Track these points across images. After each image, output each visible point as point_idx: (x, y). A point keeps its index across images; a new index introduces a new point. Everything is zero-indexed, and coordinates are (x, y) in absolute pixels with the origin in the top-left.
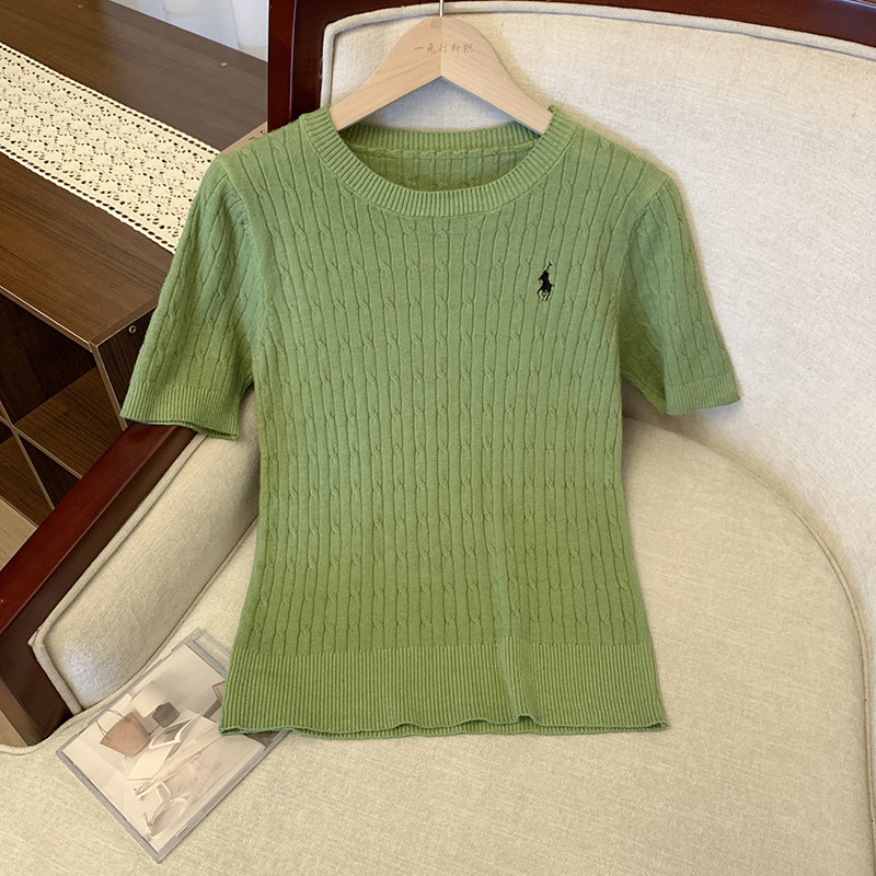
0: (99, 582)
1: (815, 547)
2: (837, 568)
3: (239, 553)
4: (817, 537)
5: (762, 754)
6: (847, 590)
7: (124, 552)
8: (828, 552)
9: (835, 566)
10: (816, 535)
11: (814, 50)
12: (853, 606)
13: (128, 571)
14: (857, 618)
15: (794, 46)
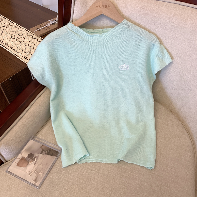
0: (11, 132)
1: (185, 130)
2: (189, 135)
3: (47, 124)
5: (170, 182)
6: (192, 140)
7: (17, 125)
8: (187, 131)
9: (189, 134)
10: (185, 127)
12: (193, 145)
13: (18, 129)
14: (194, 148)
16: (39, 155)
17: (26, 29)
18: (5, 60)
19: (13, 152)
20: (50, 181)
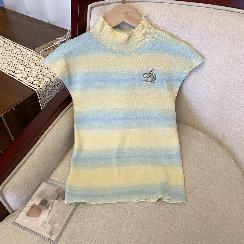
0: (18, 173)
1: (232, 160)
3: (61, 163)
4: (232, 157)
6: (242, 172)
7: (26, 163)
8: (235, 161)
10: (231, 156)
11: (234, 13)
13: (27, 169)
15: (228, 11)
16: (54, 201)
17: (30, 49)
18: (6, 86)
19: (22, 199)
20: (71, 232)
